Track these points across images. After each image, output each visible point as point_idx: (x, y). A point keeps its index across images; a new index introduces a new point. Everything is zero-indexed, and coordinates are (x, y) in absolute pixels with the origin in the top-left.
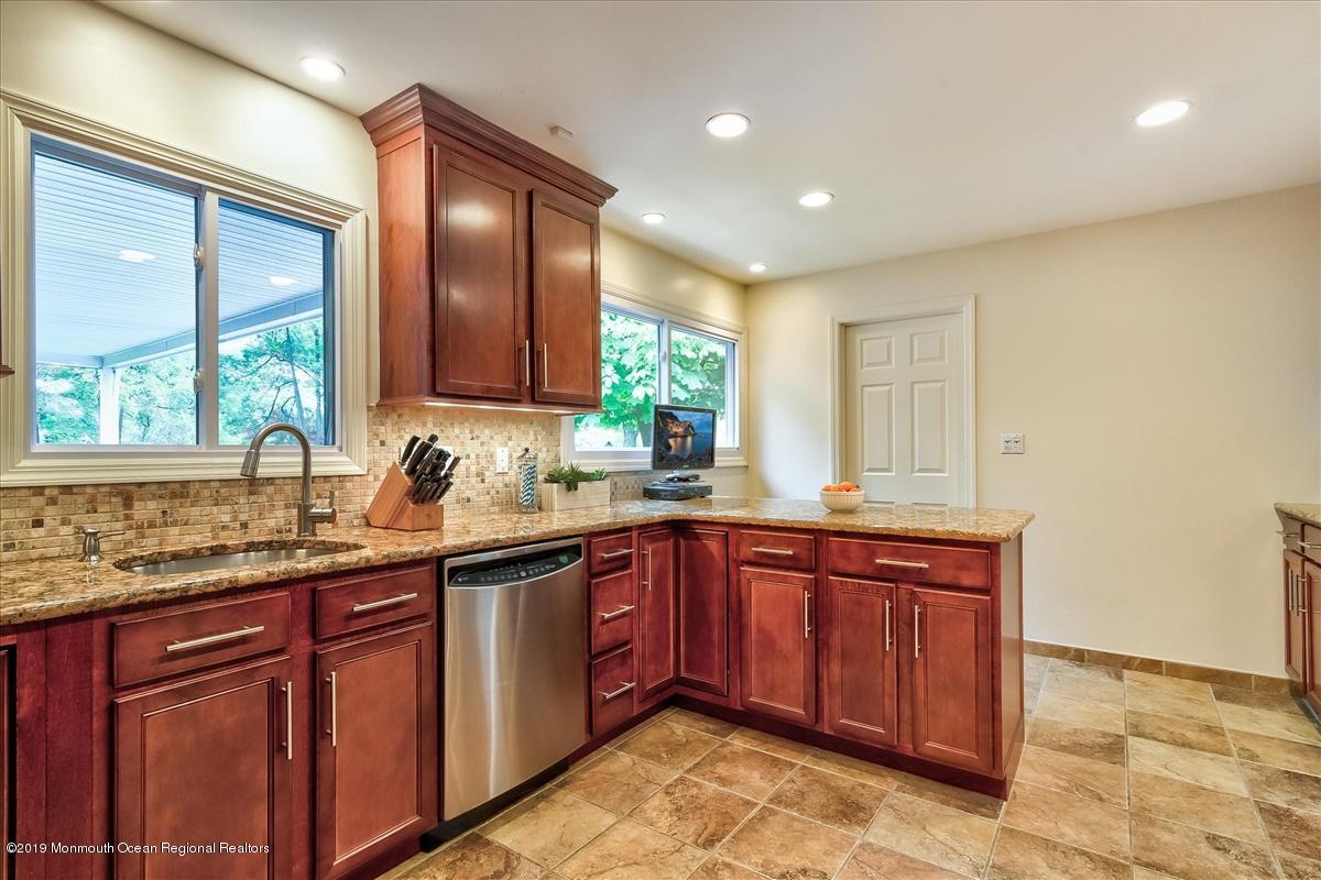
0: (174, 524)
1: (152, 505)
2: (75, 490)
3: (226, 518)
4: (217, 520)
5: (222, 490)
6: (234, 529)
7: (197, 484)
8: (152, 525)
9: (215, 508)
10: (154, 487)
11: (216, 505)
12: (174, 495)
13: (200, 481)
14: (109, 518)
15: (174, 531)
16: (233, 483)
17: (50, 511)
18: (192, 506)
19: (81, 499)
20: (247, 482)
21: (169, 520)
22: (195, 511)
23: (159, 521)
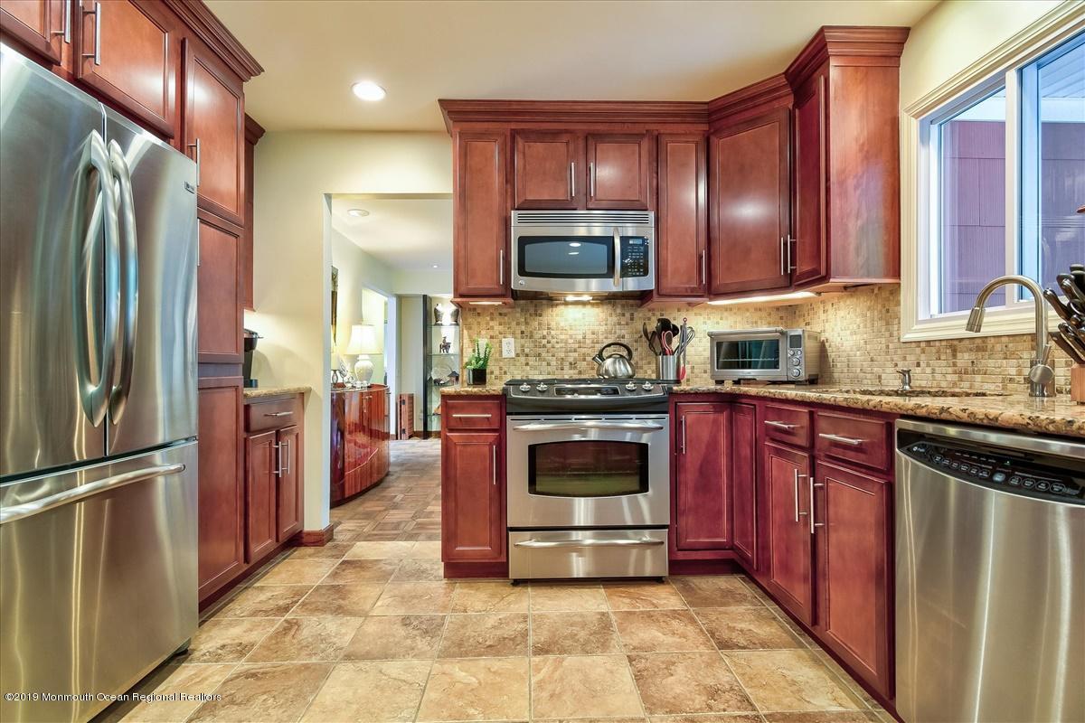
0: (978, 372)
1: (966, 356)
2: (932, 344)
3: (1013, 371)
4: (1006, 373)
5: (1011, 345)
6: (1018, 382)
7: (992, 339)
8: (966, 373)
9: (1004, 361)
10: (967, 342)
11: (1005, 358)
12: (979, 349)
13: (994, 337)
14: (945, 364)
15: (978, 378)
16: (1017, 338)
17: (923, 357)
18: (989, 358)
19: (934, 350)
20: (1030, 337)
21: (976, 369)
22: (991, 363)
23: (970, 369)
